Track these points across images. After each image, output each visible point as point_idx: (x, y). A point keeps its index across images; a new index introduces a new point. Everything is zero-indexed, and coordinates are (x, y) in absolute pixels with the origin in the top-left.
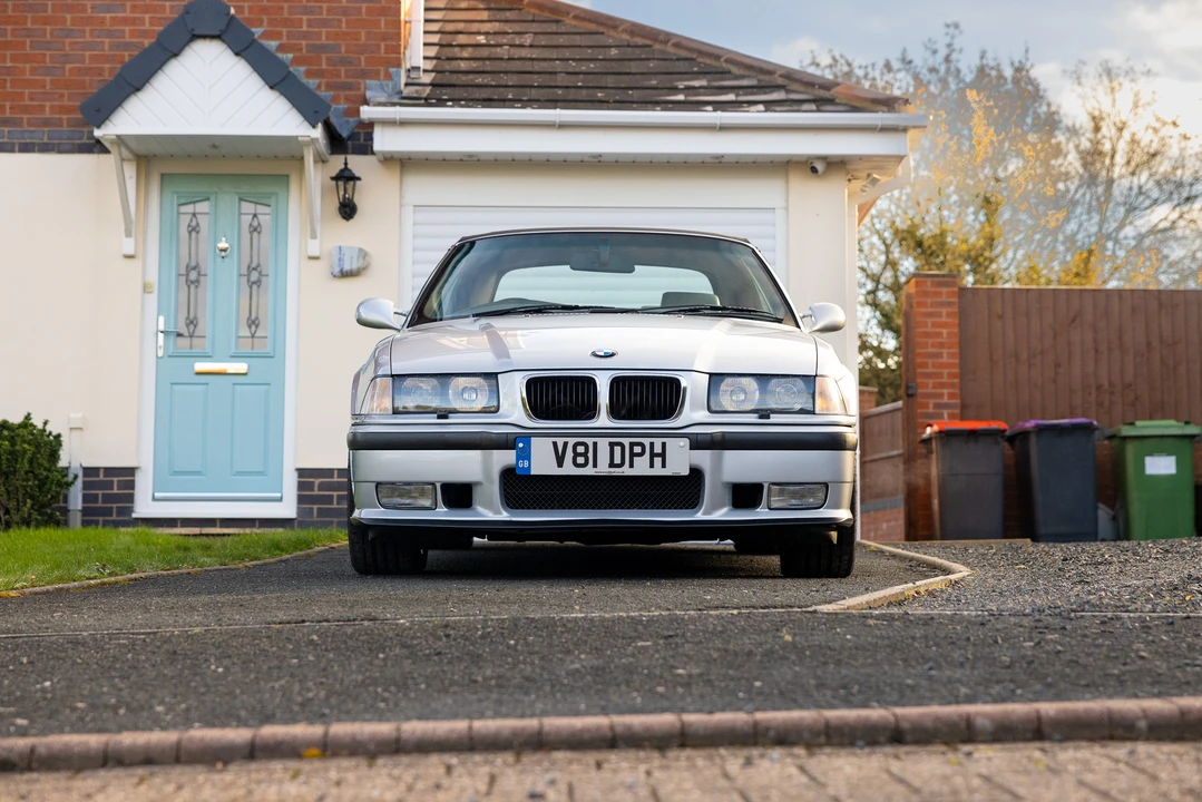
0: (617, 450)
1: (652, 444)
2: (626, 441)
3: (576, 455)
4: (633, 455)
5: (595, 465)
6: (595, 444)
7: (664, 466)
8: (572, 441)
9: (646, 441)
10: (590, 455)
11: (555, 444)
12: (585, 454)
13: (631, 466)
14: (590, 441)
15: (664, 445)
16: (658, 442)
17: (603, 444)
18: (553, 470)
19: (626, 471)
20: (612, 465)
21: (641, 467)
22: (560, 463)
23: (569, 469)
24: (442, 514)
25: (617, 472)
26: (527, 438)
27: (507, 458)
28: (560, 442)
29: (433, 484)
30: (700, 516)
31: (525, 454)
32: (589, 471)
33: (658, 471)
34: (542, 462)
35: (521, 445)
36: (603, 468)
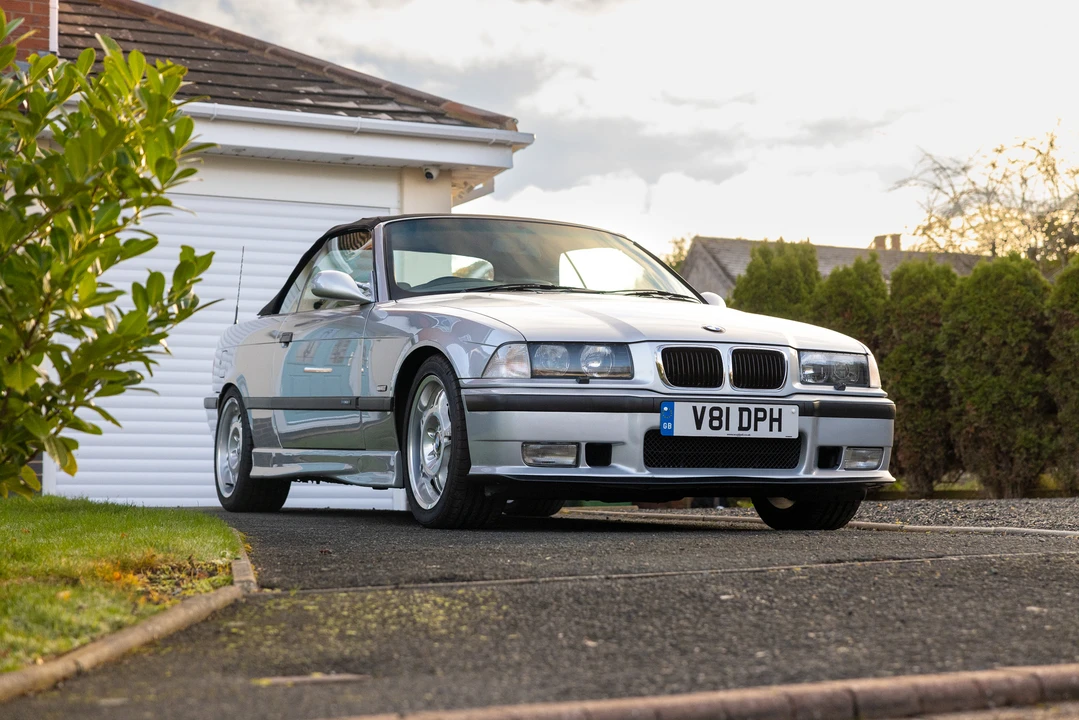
0: (745, 414)
1: (771, 410)
2: (752, 407)
3: (712, 418)
4: (757, 419)
5: (727, 429)
6: (728, 409)
7: (780, 430)
8: (709, 406)
9: (767, 408)
10: (724, 419)
11: (695, 408)
12: (719, 419)
13: (756, 429)
14: (723, 406)
15: (780, 410)
16: (776, 408)
17: (734, 409)
18: (692, 432)
19: (751, 434)
20: (741, 428)
21: (763, 431)
22: (699, 426)
23: (706, 431)
24: (585, 471)
25: (745, 434)
26: (670, 402)
27: (653, 420)
28: (699, 406)
29: (578, 444)
30: (801, 474)
31: (669, 417)
32: (722, 433)
33: (775, 434)
34: (683, 424)
35: (666, 409)
36: (733, 431)
